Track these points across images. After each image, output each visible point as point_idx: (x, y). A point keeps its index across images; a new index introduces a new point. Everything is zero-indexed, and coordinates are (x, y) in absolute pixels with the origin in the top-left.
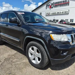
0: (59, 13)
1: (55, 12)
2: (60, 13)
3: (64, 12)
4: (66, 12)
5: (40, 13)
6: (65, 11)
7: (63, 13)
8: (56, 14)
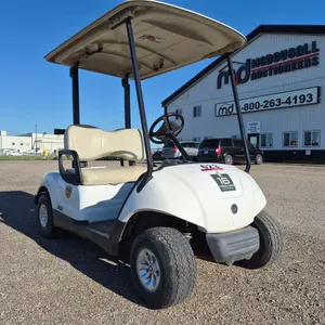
0: (272, 102)
1: (254, 101)
2: (276, 103)
3: (296, 98)
4: (307, 98)
5: (195, 108)
6: (298, 94)
7: (293, 103)
8: (261, 108)
